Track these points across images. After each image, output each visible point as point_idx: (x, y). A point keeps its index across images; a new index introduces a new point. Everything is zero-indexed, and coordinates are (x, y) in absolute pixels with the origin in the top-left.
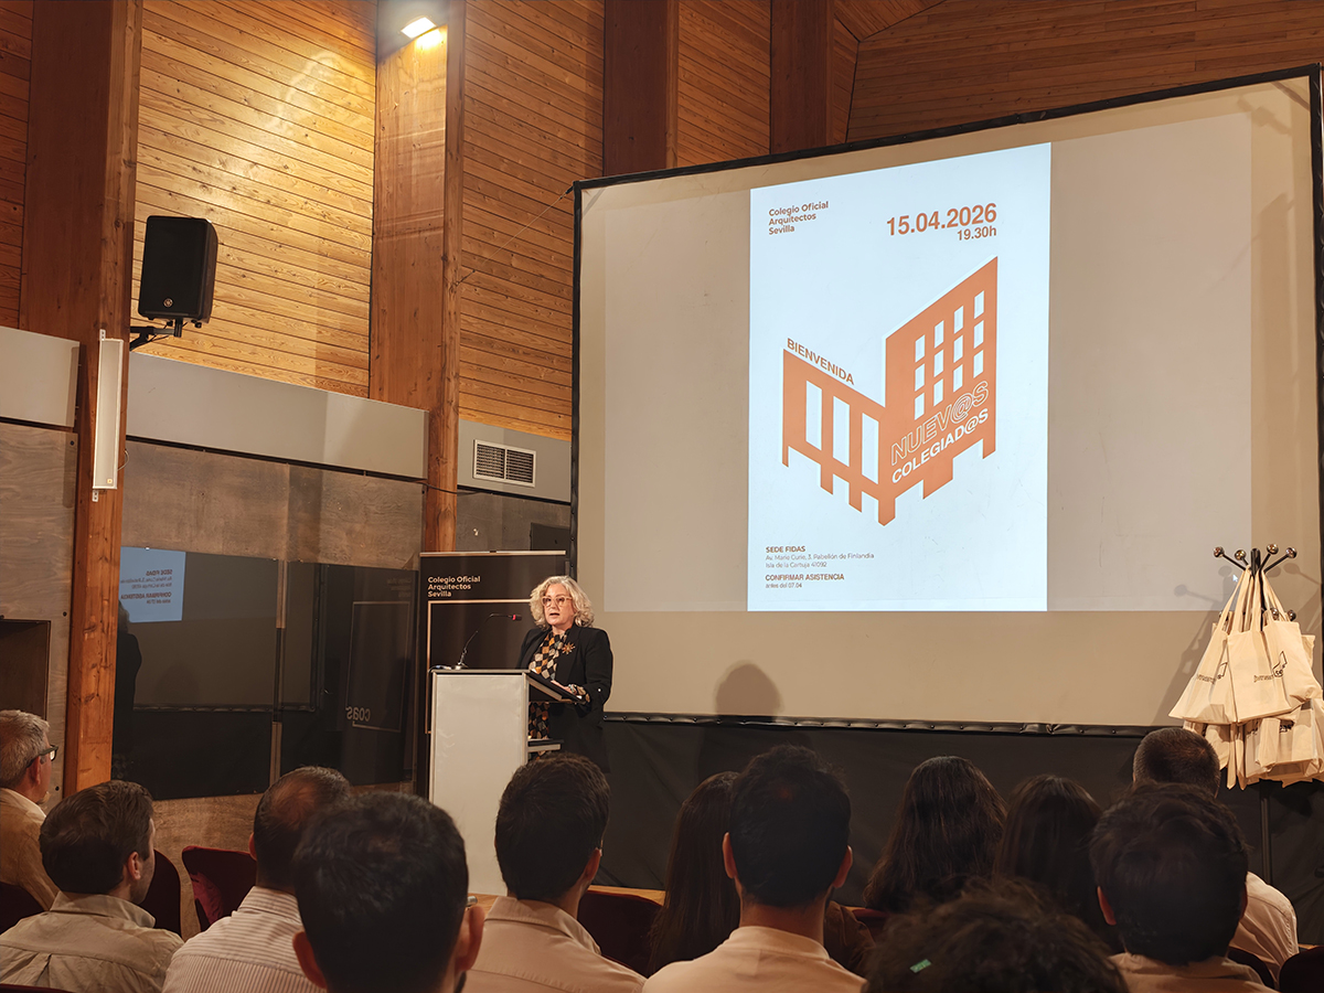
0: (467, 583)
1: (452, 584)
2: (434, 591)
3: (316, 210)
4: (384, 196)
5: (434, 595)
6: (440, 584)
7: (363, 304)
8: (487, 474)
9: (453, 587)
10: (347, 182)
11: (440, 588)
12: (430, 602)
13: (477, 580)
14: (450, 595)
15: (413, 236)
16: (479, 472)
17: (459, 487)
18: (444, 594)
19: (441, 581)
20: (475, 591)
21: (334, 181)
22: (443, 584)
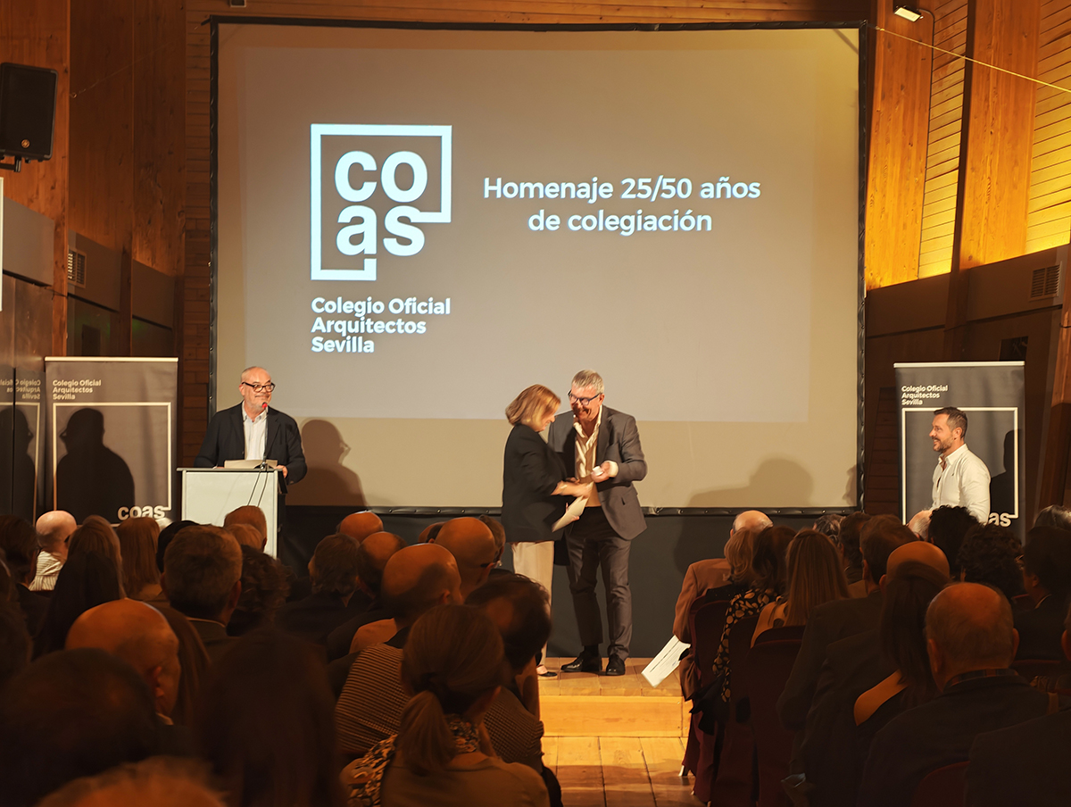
0: (90, 387)
1: (75, 387)
2: (58, 394)
5: (59, 397)
6: (64, 387)
9: (77, 390)
11: (64, 390)
12: (55, 405)
13: (98, 383)
14: (74, 397)
18: (68, 397)
19: (66, 384)
20: (99, 394)
22: (67, 387)
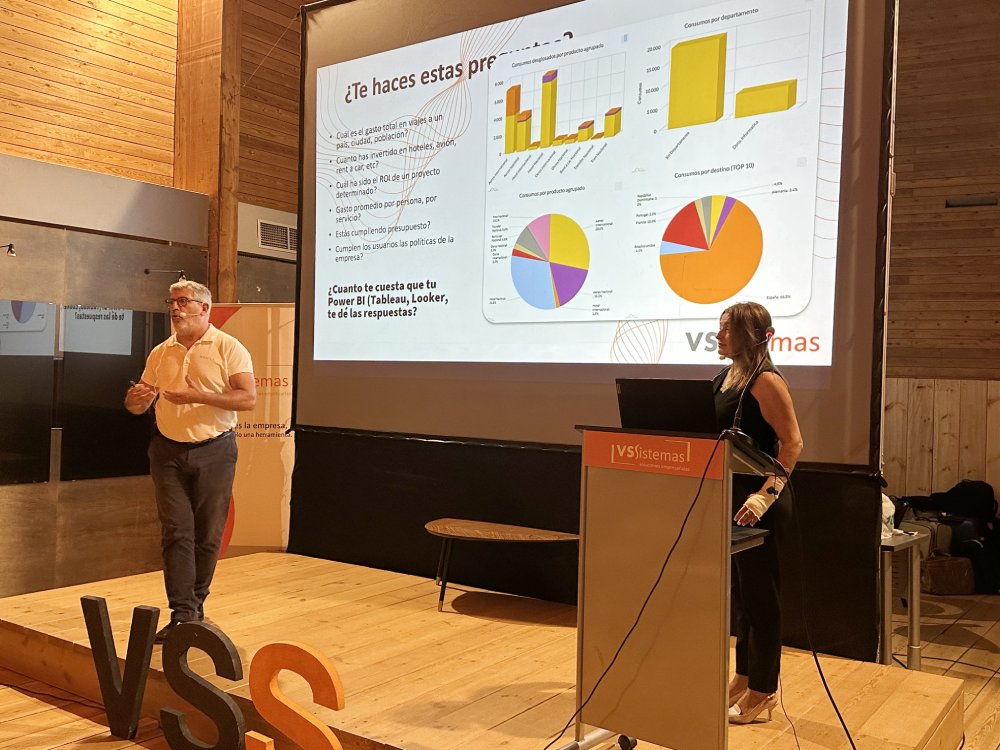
3: (121, 38)
4: (185, 30)
7: (168, 115)
8: (270, 245)
10: (153, 19)
15: (202, 61)
16: (263, 243)
17: (240, 254)
21: (138, 17)
